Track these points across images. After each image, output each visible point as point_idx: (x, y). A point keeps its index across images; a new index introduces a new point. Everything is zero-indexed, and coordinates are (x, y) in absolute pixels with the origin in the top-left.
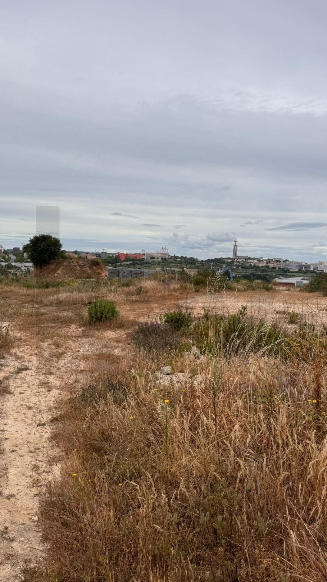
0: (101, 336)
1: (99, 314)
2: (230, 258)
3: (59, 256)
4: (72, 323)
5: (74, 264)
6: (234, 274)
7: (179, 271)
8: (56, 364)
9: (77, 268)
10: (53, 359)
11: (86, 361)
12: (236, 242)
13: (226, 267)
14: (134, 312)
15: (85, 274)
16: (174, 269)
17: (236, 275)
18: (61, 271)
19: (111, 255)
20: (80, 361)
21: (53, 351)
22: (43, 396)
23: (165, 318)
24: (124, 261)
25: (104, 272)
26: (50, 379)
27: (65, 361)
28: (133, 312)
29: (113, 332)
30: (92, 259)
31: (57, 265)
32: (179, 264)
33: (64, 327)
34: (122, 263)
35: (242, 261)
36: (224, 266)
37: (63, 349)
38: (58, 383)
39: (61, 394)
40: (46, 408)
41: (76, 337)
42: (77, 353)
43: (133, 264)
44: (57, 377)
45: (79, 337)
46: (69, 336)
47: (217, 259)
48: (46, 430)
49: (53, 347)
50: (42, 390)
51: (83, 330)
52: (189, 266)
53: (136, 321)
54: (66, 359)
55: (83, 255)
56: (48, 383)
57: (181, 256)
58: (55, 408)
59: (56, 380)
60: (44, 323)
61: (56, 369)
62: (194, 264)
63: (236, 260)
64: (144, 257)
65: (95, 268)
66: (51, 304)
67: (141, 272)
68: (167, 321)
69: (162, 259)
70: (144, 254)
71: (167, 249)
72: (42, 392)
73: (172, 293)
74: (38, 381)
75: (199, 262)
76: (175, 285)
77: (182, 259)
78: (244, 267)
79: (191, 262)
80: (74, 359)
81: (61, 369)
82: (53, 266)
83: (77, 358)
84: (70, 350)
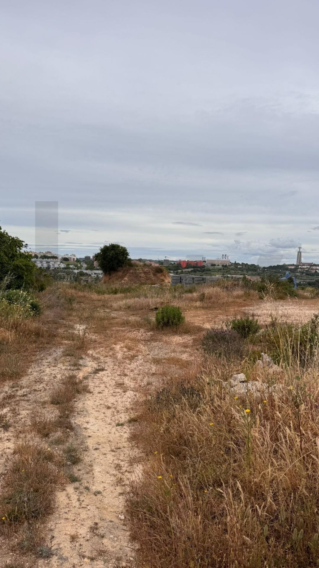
0: (169, 340)
1: (166, 319)
2: (293, 265)
3: (125, 264)
4: (141, 327)
5: (139, 271)
6: (298, 281)
7: (241, 278)
8: (129, 366)
9: (142, 275)
10: (126, 361)
11: (157, 365)
12: (300, 248)
13: (289, 274)
14: (199, 318)
15: (149, 281)
16: (234, 276)
17: (300, 282)
18: (128, 278)
19: (173, 263)
20: (151, 364)
21: (126, 354)
22: (120, 396)
23: (232, 324)
24: (185, 268)
25: (167, 279)
26: (125, 381)
27: (137, 363)
28: (197, 318)
29: (180, 337)
30: (156, 266)
31: (124, 272)
32: (239, 271)
33: (134, 331)
34: (184, 270)
35: (307, 268)
36: (287, 273)
37: (134, 352)
38: (132, 384)
39: (136, 396)
40: (123, 409)
41: (145, 340)
42: (148, 356)
43: (194, 271)
44: (131, 379)
45: (148, 341)
46: (139, 339)
47: (280, 265)
48: (125, 430)
49: (125, 350)
50: (118, 390)
51: (151, 334)
52: (250, 272)
53: (202, 327)
54: (138, 361)
55: (148, 263)
56: (124, 384)
57: (242, 263)
58: (132, 409)
59: (130, 381)
60: (115, 326)
61: (129, 371)
62: (256, 271)
63: (300, 267)
64: (204, 264)
65: (159, 275)
66: (120, 309)
67: (203, 279)
68: (234, 328)
69: (223, 266)
70: (205, 261)
71: (228, 256)
72: (119, 392)
73: (235, 299)
74: (114, 382)
75: (261, 269)
76: (239, 292)
77: (243, 266)
78: (308, 273)
79: (253, 269)
80: (145, 362)
81: (134, 371)
82: (120, 274)
83: (148, 362)
84: (141, 353)
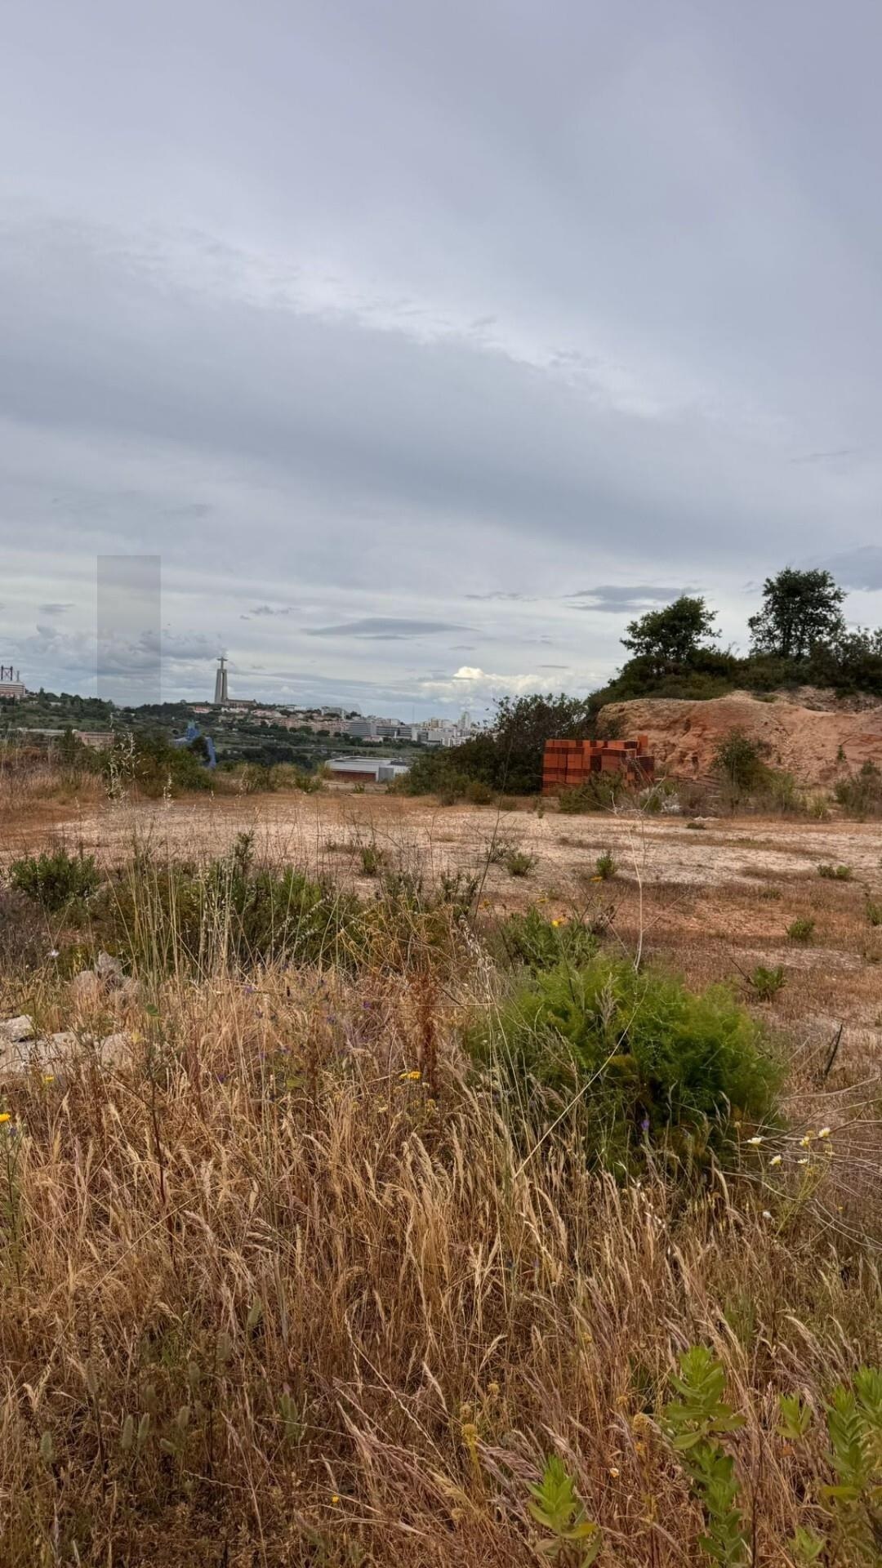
2: (206, 705)
6: (219, 749)
7: (57, 738)
12: (223, 660)
13: (196, 727)
16: (39, 730)
17: (225, 751)
23: (14, 874)
32: (55, 718)
35: (241, 713)
36: (191, 725)
47: (171, 705)
52: (87, 722)
57: (63, 694)
62: (104, 717)
63: (223, 710)
68: (19, 883)
69: (3, 700)
71: (18, 673)
73: (35, 800)
75: (118, 713)
76: (43, 778)
77: (65, 703)
78: (246, 729)
79: (95, 711)
